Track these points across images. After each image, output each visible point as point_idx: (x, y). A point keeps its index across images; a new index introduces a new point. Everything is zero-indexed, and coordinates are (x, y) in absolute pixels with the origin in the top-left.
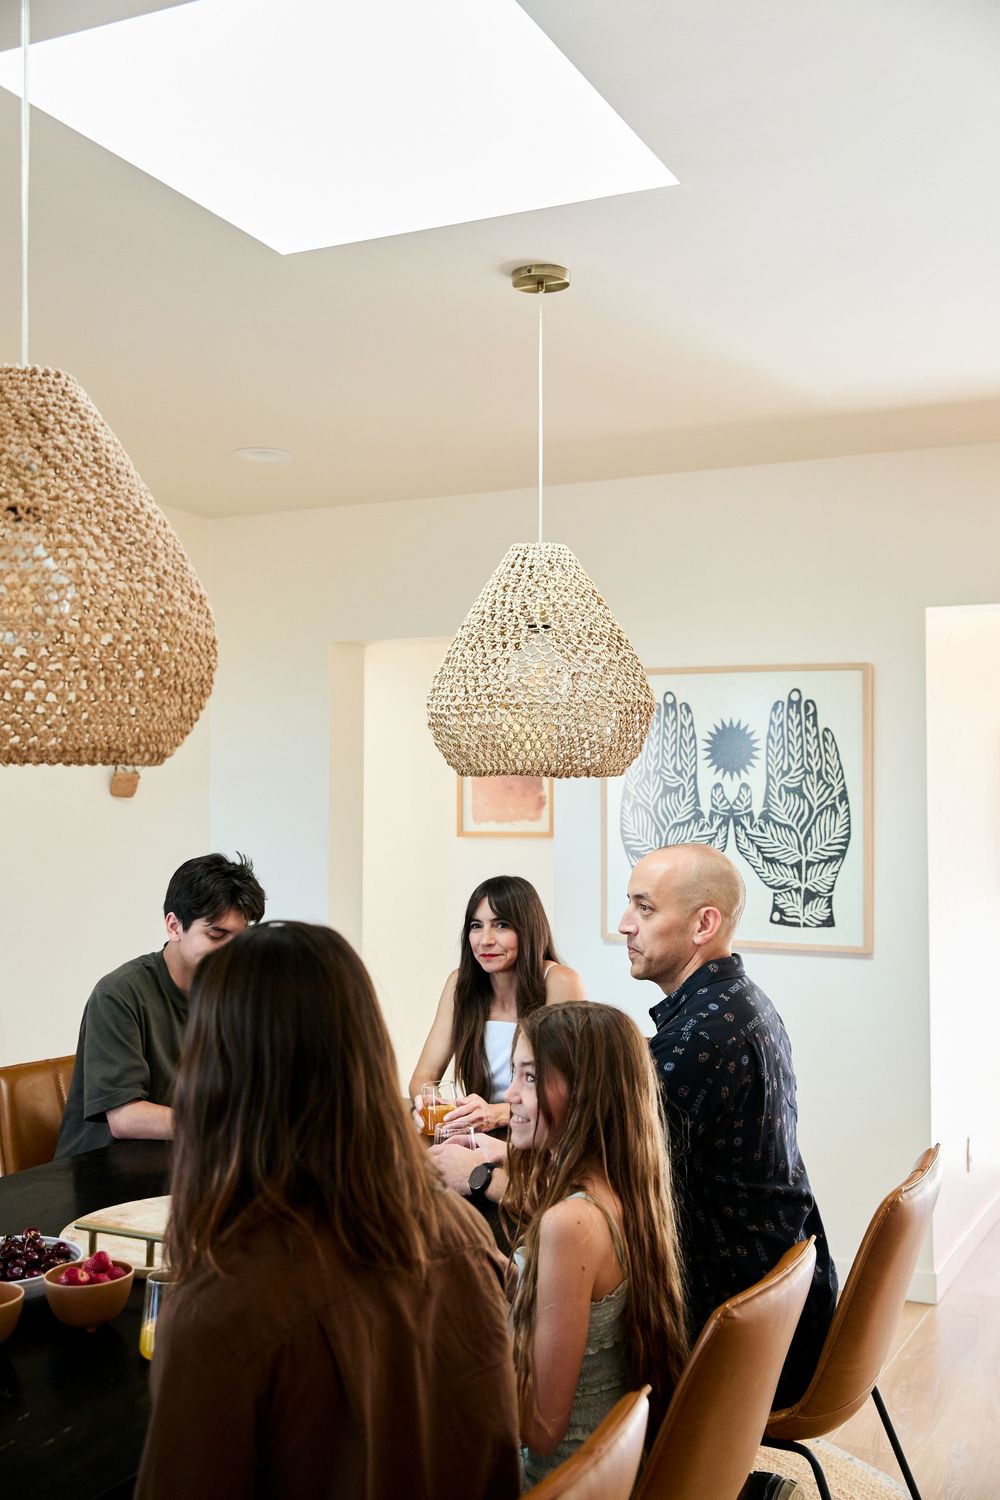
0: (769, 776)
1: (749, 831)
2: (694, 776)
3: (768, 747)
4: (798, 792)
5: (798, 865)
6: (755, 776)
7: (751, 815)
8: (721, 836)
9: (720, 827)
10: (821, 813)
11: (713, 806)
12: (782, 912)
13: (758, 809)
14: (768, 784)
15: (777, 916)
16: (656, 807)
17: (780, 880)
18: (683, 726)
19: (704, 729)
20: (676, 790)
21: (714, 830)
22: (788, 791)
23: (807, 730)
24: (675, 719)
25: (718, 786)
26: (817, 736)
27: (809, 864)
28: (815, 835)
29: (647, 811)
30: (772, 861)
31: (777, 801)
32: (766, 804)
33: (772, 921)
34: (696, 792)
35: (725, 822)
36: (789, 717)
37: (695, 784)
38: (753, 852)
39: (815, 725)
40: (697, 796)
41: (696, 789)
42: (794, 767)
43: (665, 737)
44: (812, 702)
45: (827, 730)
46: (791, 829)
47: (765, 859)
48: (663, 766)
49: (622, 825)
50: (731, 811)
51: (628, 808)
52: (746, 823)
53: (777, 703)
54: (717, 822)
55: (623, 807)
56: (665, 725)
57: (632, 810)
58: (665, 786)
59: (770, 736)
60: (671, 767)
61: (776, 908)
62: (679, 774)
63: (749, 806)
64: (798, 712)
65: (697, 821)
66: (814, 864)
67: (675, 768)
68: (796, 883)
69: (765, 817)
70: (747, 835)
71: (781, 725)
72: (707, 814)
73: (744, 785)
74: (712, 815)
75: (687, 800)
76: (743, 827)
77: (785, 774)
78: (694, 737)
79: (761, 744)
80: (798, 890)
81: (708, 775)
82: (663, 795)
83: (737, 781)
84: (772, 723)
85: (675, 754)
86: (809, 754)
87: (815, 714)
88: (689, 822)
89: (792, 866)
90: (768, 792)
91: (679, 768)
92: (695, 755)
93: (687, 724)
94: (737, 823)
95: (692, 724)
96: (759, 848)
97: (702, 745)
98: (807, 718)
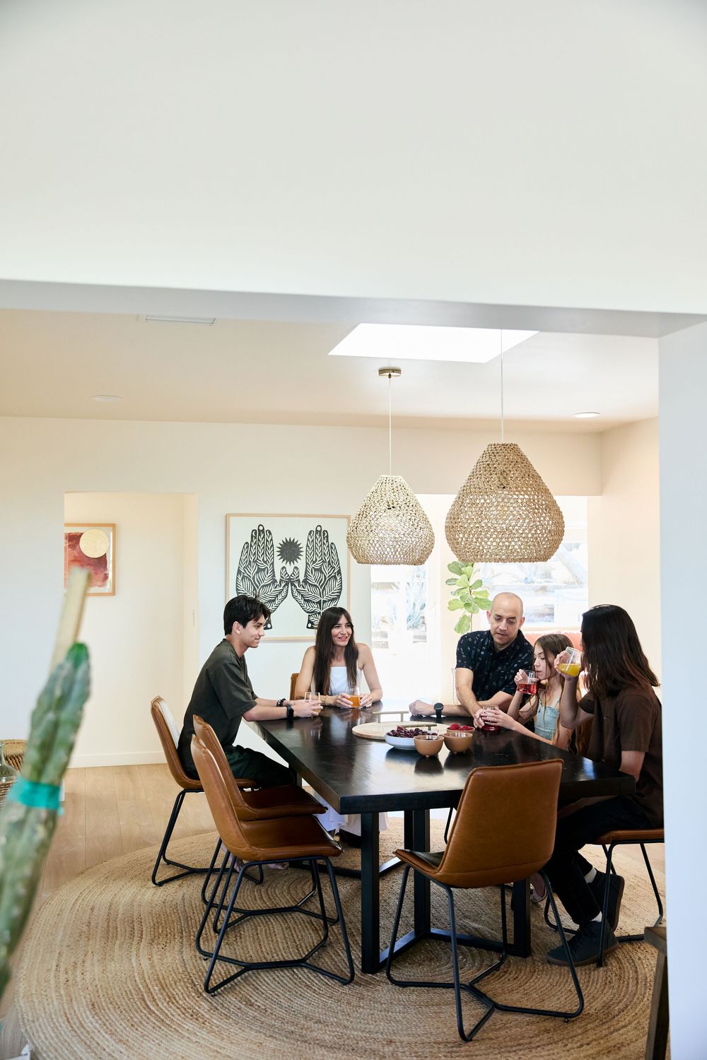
0: (307, 563)
1: (298, 588)
2: (273, 563)
3: (307, 550)
4: (320, 570)
5: (319, 602)
6: (301, 564)
7: (299, 580)
8: (285, 590)
9: (284, 586)
10: (329, 579)
11: (281, 577)
12: (312, 623)
13: (302, 578)
14: (307, 567)
15: (310, 625)
16: (254, 578)
17: (312, 609)
18: (267, 541)
19: (277, 541)
20: (264, 570)
21: (281, 588)
22: (315, 570)
23: (324, 544)
24: (264, 537)
25: (284, 568)
26: (328, 546)
27: (324, 602)
28: (327, 589)
29: (250, 580)
30: (308, 601)
31: (311, 574)
32: (306, 575)
33: (308, 627)
34: (273, 571)
35: (287, 584)
36: (316, 537)
37: (273, 567)
38: (300, 597)
39: (327, 541)
40: (274, 572)
41: (273, 569)
42: (318, 560)
43: (258, 545)
44: (326, 531)
45: (332, 543)
46: (316, 586)
47: (304, 600)
48: (257, 559)
49: (237, 586)
50: (291, 579)
51: (240, 579)
52: (297, 585)
53: (311, 531)
54: (283, 585)
55: (237, 578)
56: (259, 540)
57: (242, 579)
58: (258, 568)
59: (307, 546)
60: (261, 559)
61: (309, 621)
62: (265, 562)
63: (298, 577)
64: (320, 535)
65: (274, 584)
66: (326, 601)
67: (263, 560)
68: (318, 610)
69: (305, 581)
70: (297, 590)
71: (313, 541)
72: (278, 581)
73: (296, 568)
74: (281, 581)
75: (269, 574)
76: (295, 586)
77: (314, 562)
78: (273, 545)
79: (304, 549)
80: (319, 613)
81: (279, 563)
82: (257, 572)
83: (293, 566)
84: (308, 540)
85: (263, 553)
86: (325, 554)
87: (327, 536)
88: (270, 584)
89: (317, 603)
90: (306, 571)
91: (265, 560)
92: (273, 554)
93: (269, 540)
94: (292, 584)
95: (272, 540)
96: (302, 595)
97: (276, 549)
98: (324, 538)
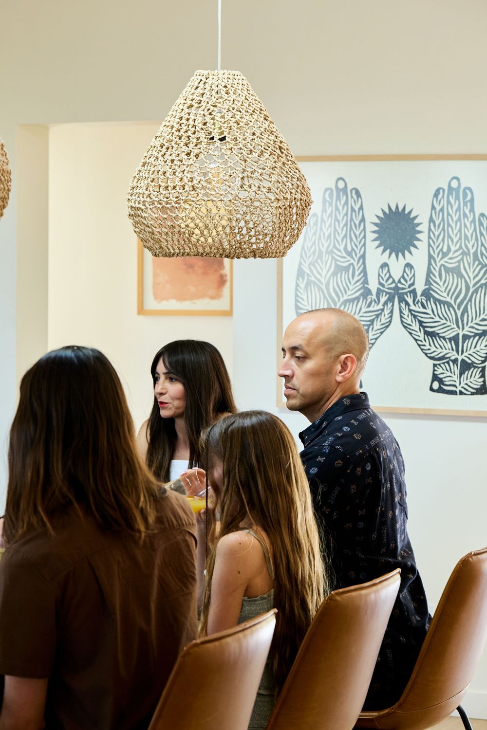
0: (430, 257)
1: (412, 307)
2: (363, 256)
3: (430, 229)
4: (456, 271)
5: (455, 339)
6: (418, 257)
7: (414, 292)
8: (387, 311)
9: (386, 303)
10: (476, 291)
11: (380, 284)
12: (441, 381)
13: (420, 287)
14: (430, 264)
15: (436, 385)
16: (328, 285)
17: (439, 352)
18: (353, 210)
19: (373, 212)
20: (347, 269)
21: (380, 306)
22: (448, 270)
23: (465, 215)
24: (346, 203)
25: (385, 265)
26: (474, 221)
27: (465, 337)
28: (471, 312)
29: (320, 289)
30: (432, 335)
31: (438, 280)
32: (427, 282)
33: (431, 389)
34: (364, 271)
35: (391, 299)
36: (449, 202)
37: (364, 263)
38: (415, 326)
39: (472, 210)
40: (365, 275)
41: (365, 268)
42: (453, 248)
43: (337, 220)
44: (470, 189)
45: (482, 215)
46: (449, 305)
47: (426, 333)
48: (335, 247)
49: (297, 301)
50: (396, 289)
51: (302, 286)
52: (410, 301)
53: (438, 191)
54: (383, 299)
55: (297, 285)
56: (337, 209)
57: (306, 287)
58: (337, 266)
59: (431, 220)
60: (342, 248)
61: (435, 377)
62: (349, 254)
63: (413, 284)
64: (457, 198)
65: (365, 298)
66: (469, 337)
67: (345, 248)
68: (453, 355)
69: (427, 294)
70: (410, 311)
71: (442, 210)
72: (374, 292)
73: (408, 265)
74: (379, 292)
75: (356, 278)
76: (407, 304)
77: (445, 255)
78: (363, 220)
79: (423, 228)
80: (455, 361)
81: (375, 256)
82: (334, 274)
83: (402, 262)
84: (433, 208)
85: (345, 236)
86: (466, 237)
87: (472, 201)
88: (358, 299)
89: (450, 339)
90: (429, 272)
91: (349, 249)
92: (364, 237)
93: (356, 208)
94: (402, 300)
95: (361, 208)
96: (421, 323)
97: (371, 228)
98: (465, 204)
